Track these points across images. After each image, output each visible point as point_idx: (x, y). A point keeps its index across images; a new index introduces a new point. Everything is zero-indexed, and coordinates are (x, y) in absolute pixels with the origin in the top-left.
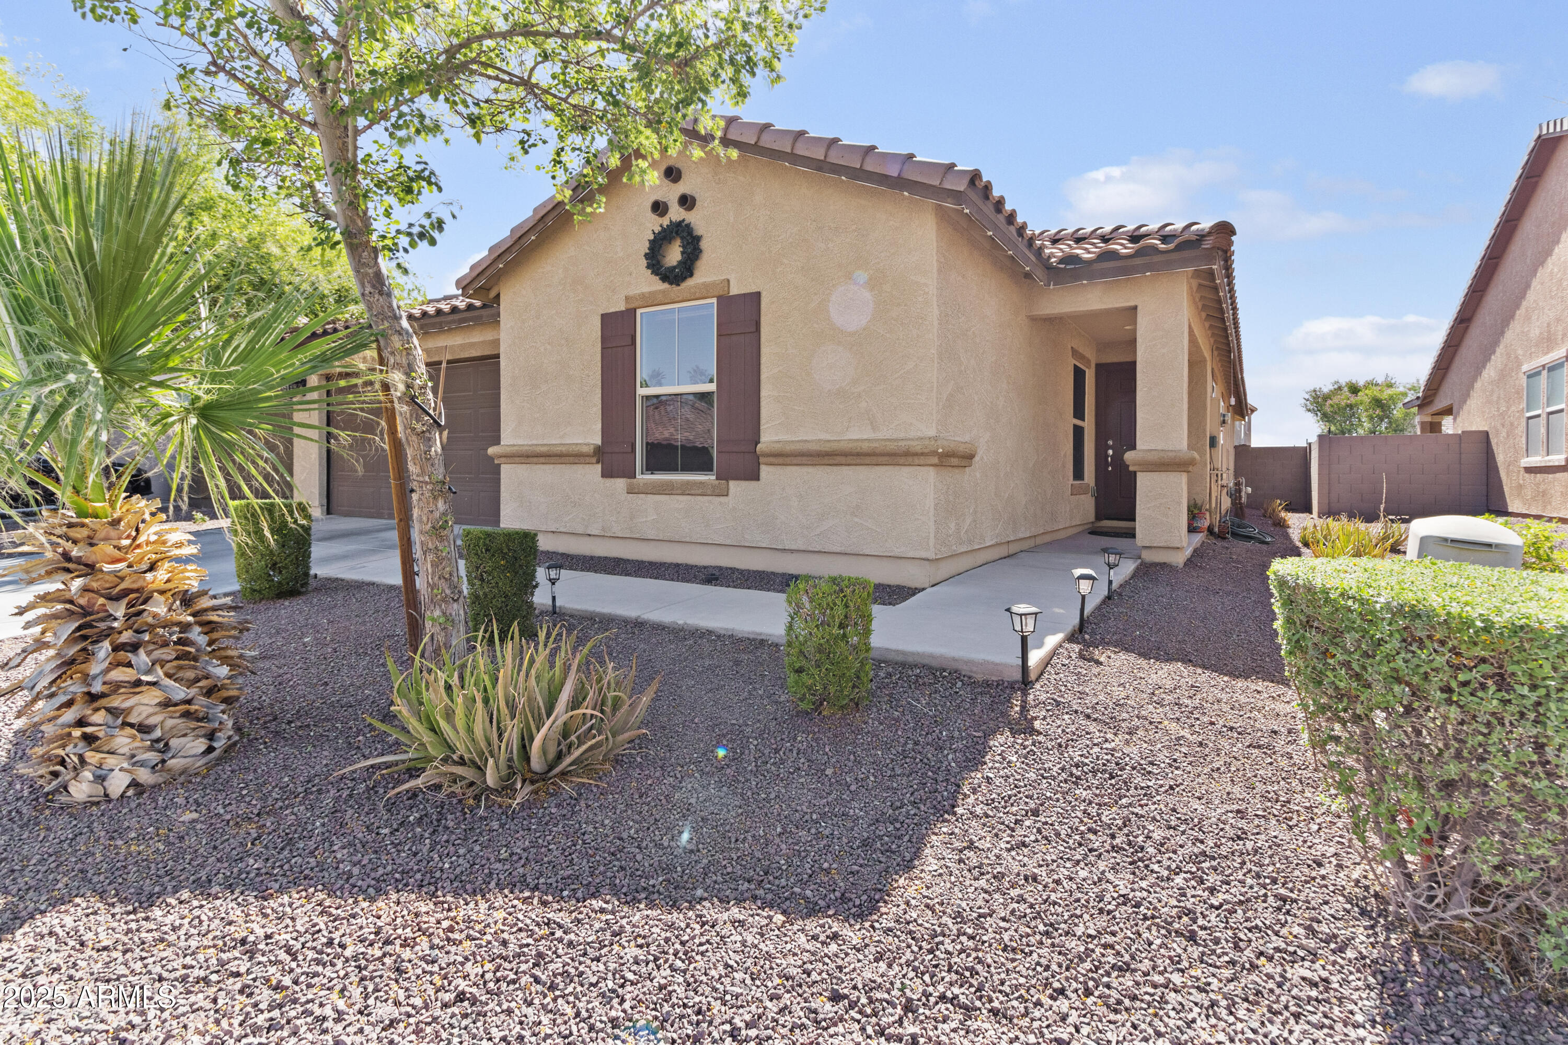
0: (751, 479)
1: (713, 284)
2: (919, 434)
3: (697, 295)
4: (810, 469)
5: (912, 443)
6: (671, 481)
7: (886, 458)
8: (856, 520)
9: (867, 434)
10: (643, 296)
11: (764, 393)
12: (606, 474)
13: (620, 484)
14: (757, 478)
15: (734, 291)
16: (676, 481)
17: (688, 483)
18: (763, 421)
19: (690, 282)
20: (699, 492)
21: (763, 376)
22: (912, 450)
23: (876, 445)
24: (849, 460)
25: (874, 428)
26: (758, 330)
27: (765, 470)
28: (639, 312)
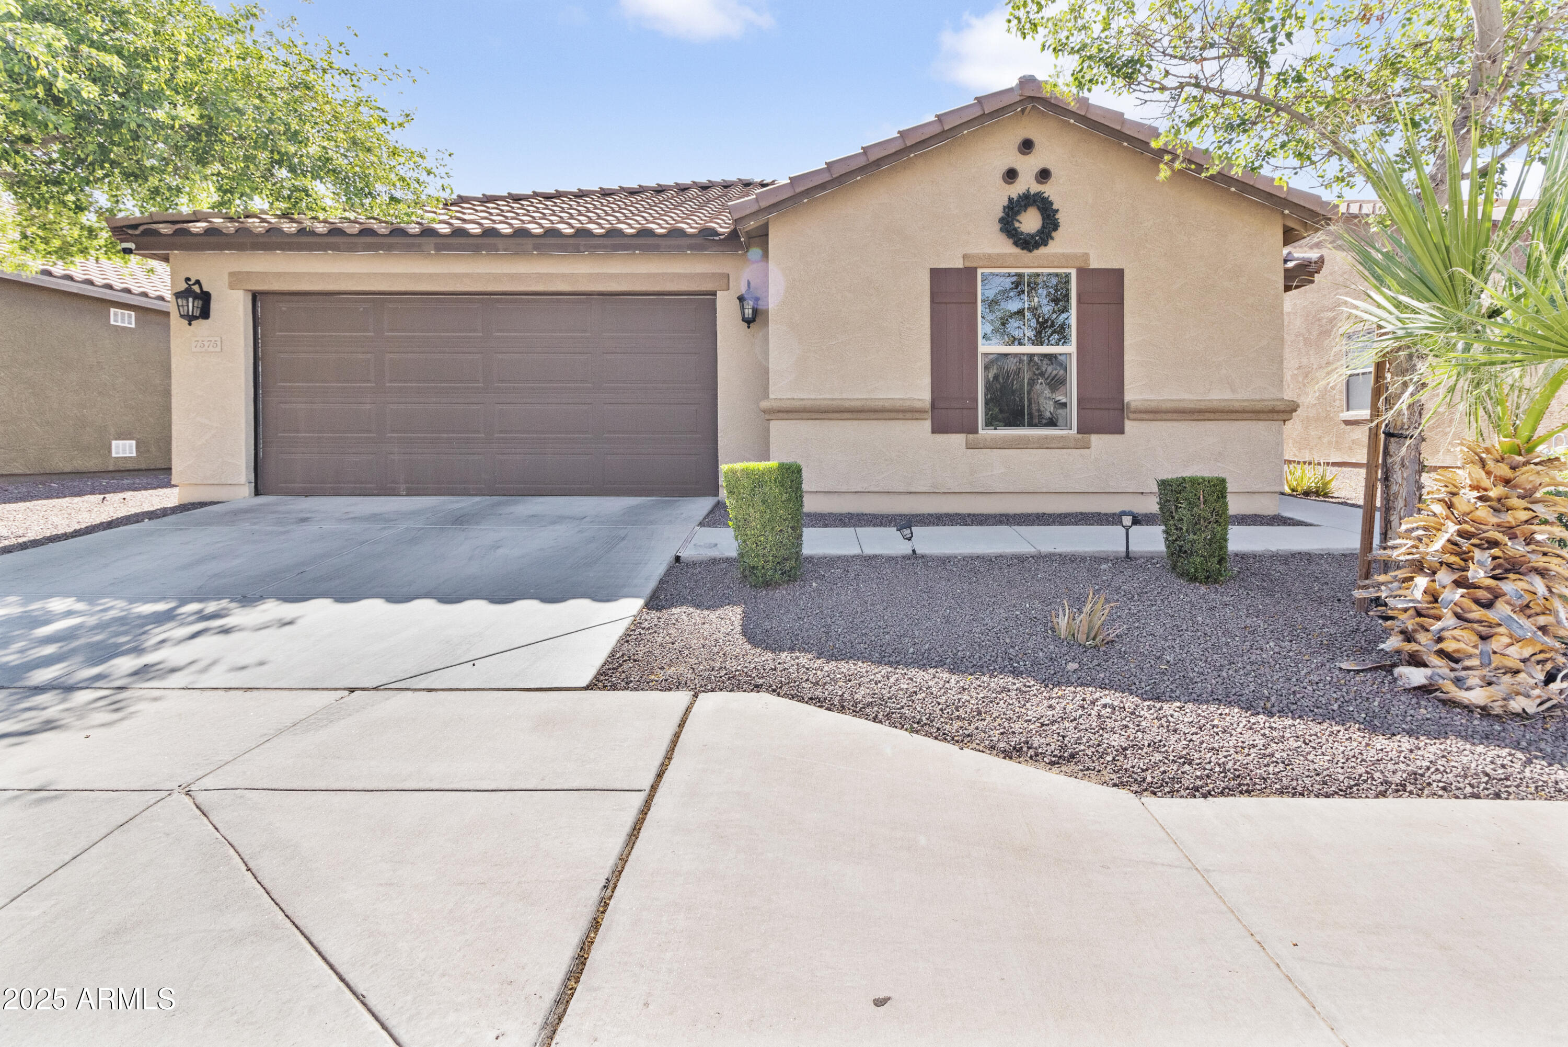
0: (1117, 433)
1: (1075, 256)
2: (1272, 396)
3: (1056, 264)
4: (1175, 424)
5: (1275, 403)
6: (1025, 436)
7: (1250, 415)
8: (1219, 464)
9: (1228, 395)
10: (990, 257)
11: (1126, 358)
12: (937, 429)
13: (958, 440)
14: (1122, 432)
15: (1094, 265)
16: (1033, 436)
17: (1046, 437)
18: (1126, 382)
19: (1042, 250)
20: (1060, 445)
21: (1126, 343)
22: (1277, 408)
23: (1246, 404)
24: (1217, 416)
25: (1233, 391)
26: (1122, 303)
27: (1128, 425)
28: (980, 271)
